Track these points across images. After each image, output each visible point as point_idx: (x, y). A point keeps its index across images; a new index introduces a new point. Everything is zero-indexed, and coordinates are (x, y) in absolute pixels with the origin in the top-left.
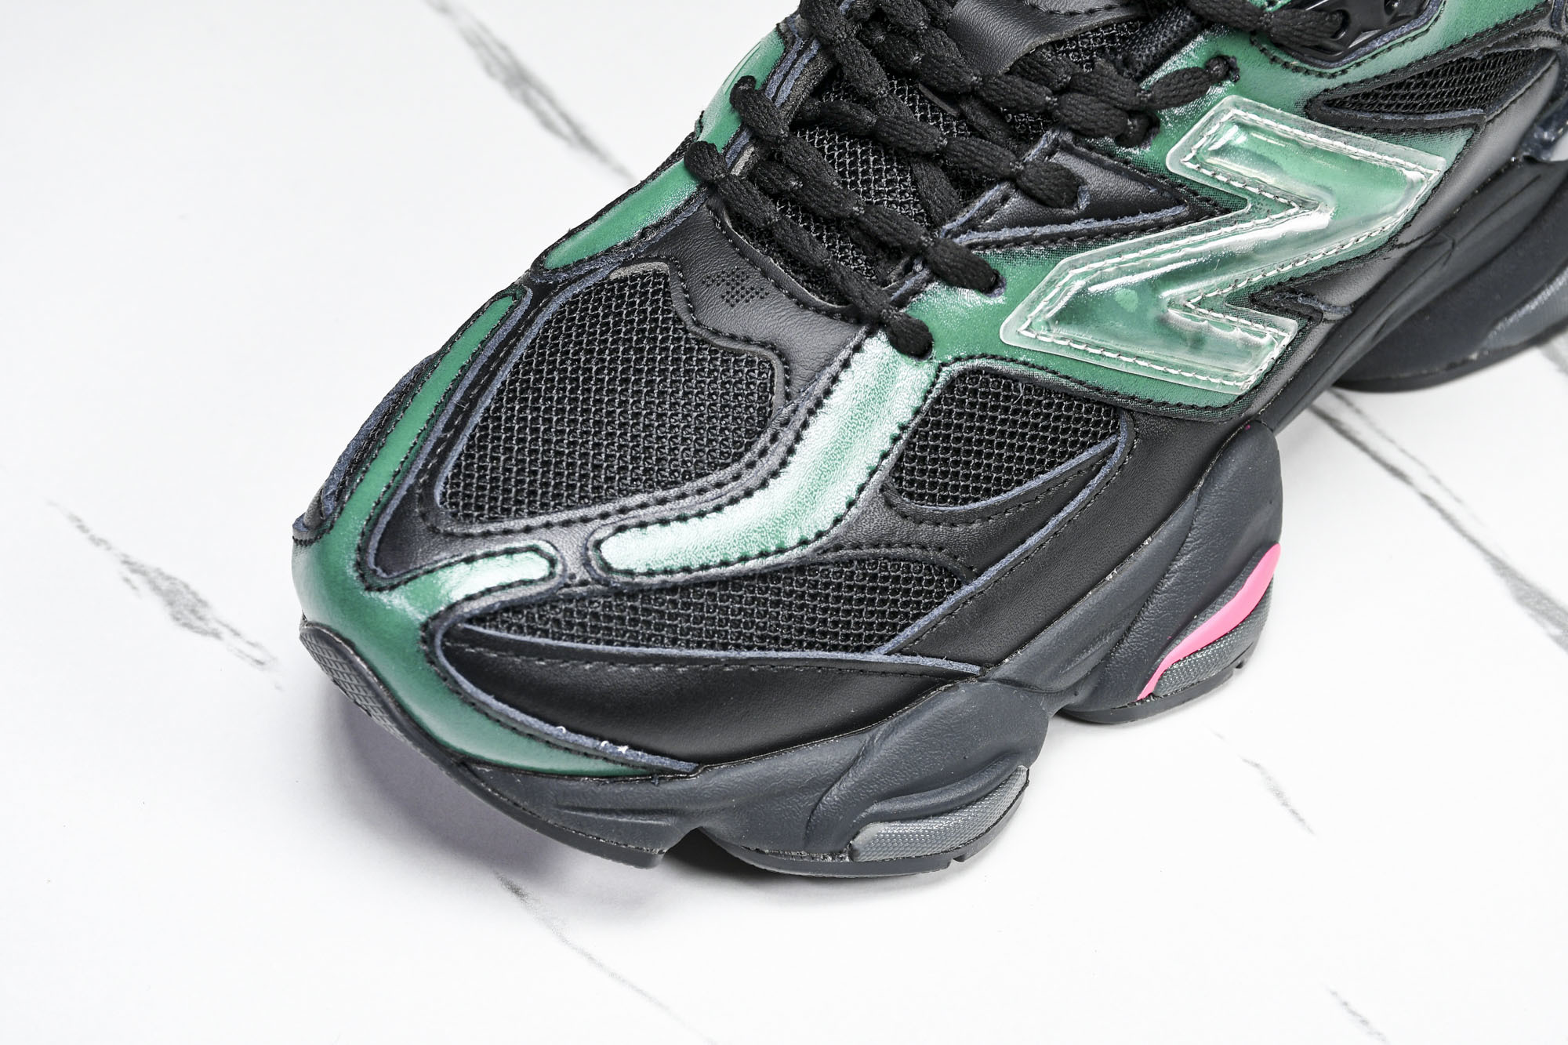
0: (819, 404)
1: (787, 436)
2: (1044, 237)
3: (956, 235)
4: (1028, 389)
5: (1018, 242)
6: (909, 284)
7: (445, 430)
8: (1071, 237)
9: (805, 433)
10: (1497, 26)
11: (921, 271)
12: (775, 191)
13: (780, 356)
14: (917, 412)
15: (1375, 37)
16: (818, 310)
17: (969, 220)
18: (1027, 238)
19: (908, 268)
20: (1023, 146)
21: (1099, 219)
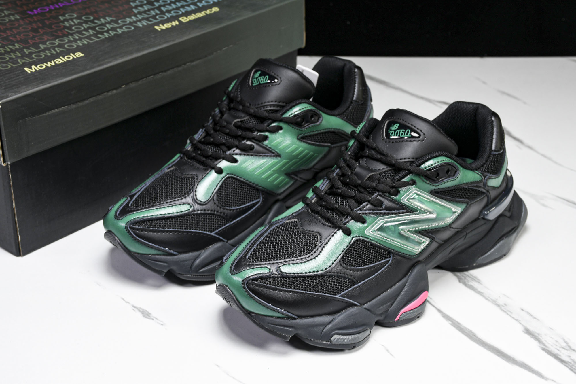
0: (327, 243)
1: (320, 249)
2: (375, 213)
3: (357, 211)
4: (371, 245)
5: (370, 213)
6: (347, 220)
7: (249, 247)
8: (381, 213)
9: (324, 249)
10: (471, 182)
11: (349, 218)
12: (320, 205)
13: (319, 234)
14: (347, 246)
15: (445, 179)
16: (328, 226)
17: (360, 208)
18: (372, 213)
19: (347, 217)
20: (371, 195)
21: (387, 211)
